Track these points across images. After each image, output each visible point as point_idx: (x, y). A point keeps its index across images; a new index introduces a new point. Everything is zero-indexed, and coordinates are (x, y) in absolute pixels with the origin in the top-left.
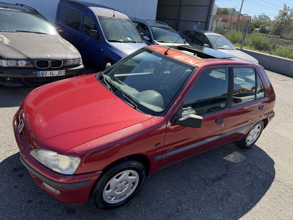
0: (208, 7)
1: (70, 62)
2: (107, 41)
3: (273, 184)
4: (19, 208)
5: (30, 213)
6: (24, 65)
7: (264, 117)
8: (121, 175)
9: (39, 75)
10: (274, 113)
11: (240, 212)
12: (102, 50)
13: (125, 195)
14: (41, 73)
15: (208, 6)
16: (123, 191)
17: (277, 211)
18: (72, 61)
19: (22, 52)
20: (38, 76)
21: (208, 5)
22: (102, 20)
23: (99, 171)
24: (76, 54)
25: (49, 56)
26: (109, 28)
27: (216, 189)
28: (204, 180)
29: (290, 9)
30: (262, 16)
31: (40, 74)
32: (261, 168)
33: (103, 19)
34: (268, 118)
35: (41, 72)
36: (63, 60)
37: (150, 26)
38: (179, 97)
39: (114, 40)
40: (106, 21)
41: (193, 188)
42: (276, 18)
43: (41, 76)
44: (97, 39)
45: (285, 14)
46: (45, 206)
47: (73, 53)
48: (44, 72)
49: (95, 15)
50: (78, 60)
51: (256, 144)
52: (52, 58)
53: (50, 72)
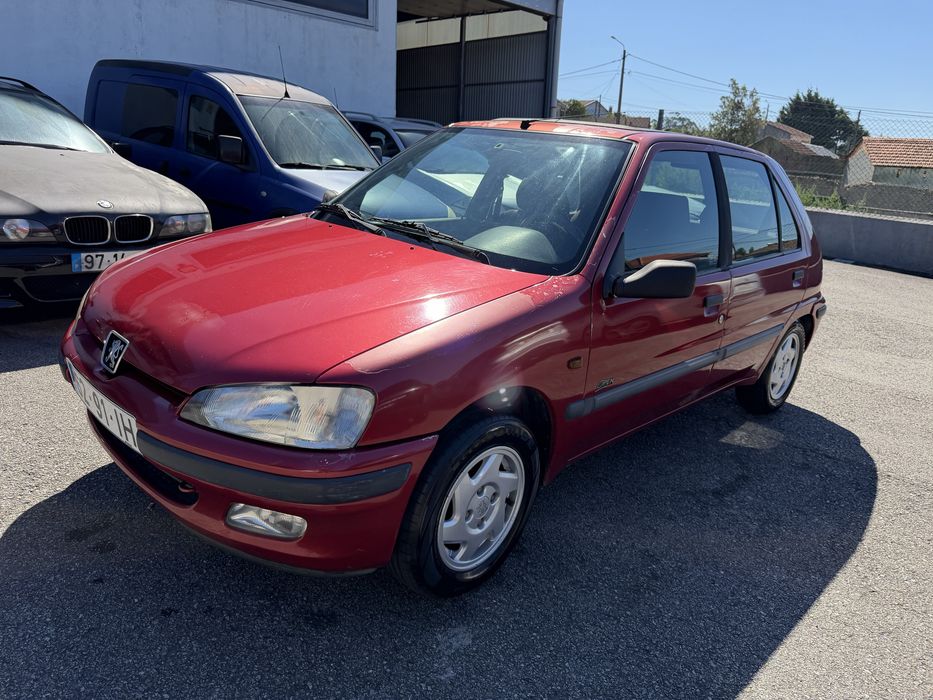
0: (542, 84)
1: (174, 225)
2: (277, 166)
3: (880, 485)
4: (136, 635)
5: (183, 644)
6: (23, 236)
7: (804, 310)
8: (481, 462)
9: (77, 266)
10: (823, 301)
11: (827, 557)
12: (264, 194)
13: (488, 544)
14: (83, 261)
15: (542, 80)
16: (487, 524)
17: (921, 544)
18: (180, 221)
19: (11, 193)
20: (75, 267)
21: (538, 78)
22: (253, 107)
23: (430, 435)
24: (190, 200)
25: (106, 204)
26: (278, 130)
27: (735, 512)
28: (693, 495)
29: (748, 93)
30: (675, 118)
31: (80, 262)
32: (831, 451)
33: (256, 103)
34: (814, 314)
35: (83, 255)
36: (154, 216)
37: (395, 130)
38: (609, 220)
39: (297, 162)
40: (266, 109)
41: (671, 518)
42: (715, 118)
43: (84, 270)
44: (241, 163)
45: (738, 106)
46: (228, 618)
47: (182, 199)
48: (93, 255)
49: (227, 92)
50: (199, 218)
51: (789, 400)
52: (118, 210)
53: (115, 256)
